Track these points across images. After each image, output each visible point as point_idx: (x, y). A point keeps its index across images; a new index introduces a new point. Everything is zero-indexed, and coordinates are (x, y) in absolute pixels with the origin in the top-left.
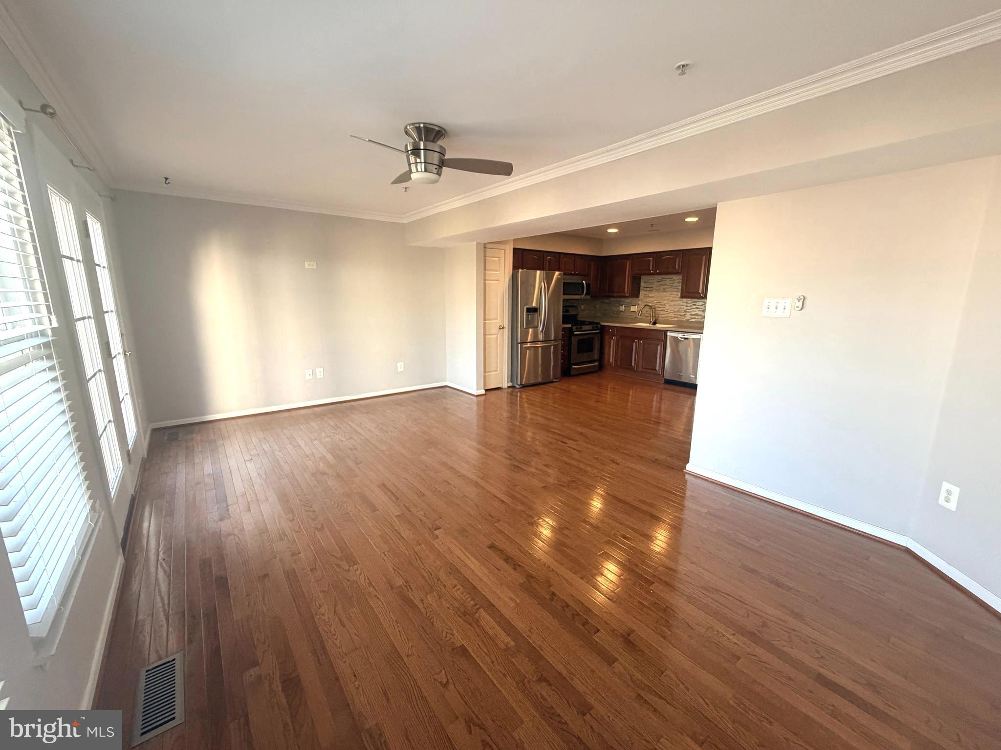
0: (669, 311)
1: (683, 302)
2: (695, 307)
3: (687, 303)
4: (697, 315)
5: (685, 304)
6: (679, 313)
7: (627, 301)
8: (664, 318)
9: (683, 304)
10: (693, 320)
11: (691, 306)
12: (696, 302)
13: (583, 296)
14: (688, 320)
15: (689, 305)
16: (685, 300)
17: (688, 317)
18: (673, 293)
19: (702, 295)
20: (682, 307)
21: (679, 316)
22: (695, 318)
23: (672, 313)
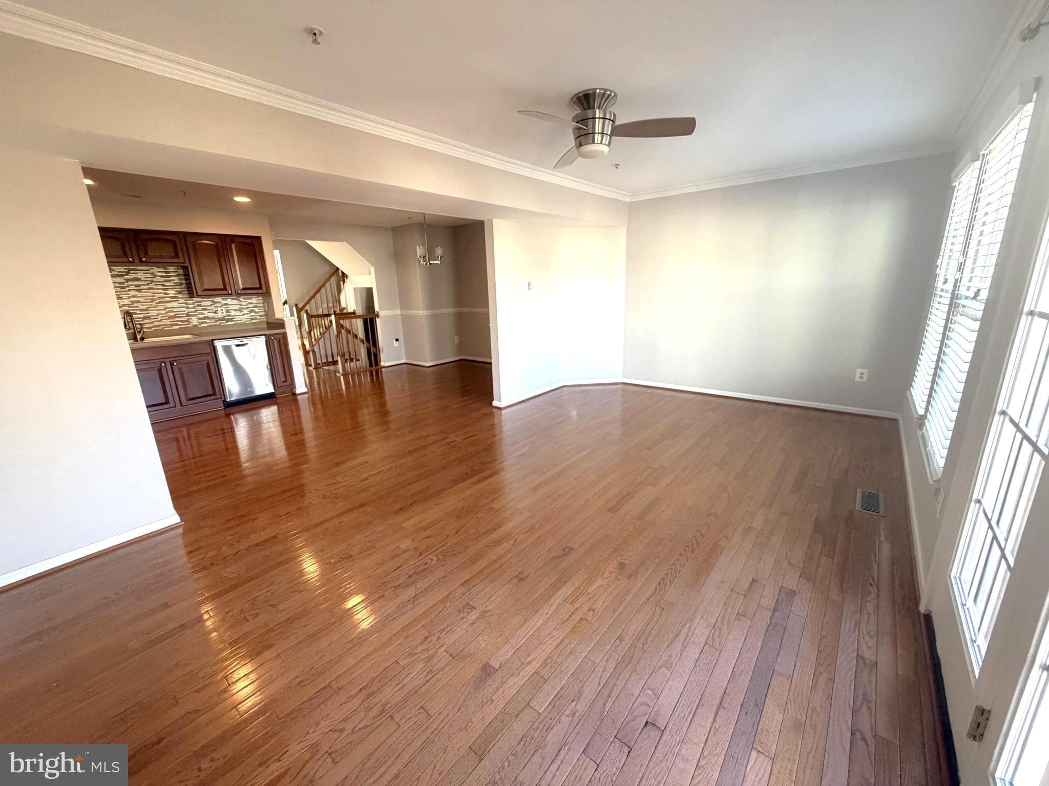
0: (160, 318)
2: (200, 308)
4: (207, 318)
5: (184, 305)
6: (179, 319)
8: (153, 329)
9: (181, 305)
10: (203, 325)
11: (195, 307)
12: (201, 302)
15: (190, 306)
17: (195, 321)
20: (180, 309)
21: (180, 323)
22: (206, 322)
23: (167, 319)
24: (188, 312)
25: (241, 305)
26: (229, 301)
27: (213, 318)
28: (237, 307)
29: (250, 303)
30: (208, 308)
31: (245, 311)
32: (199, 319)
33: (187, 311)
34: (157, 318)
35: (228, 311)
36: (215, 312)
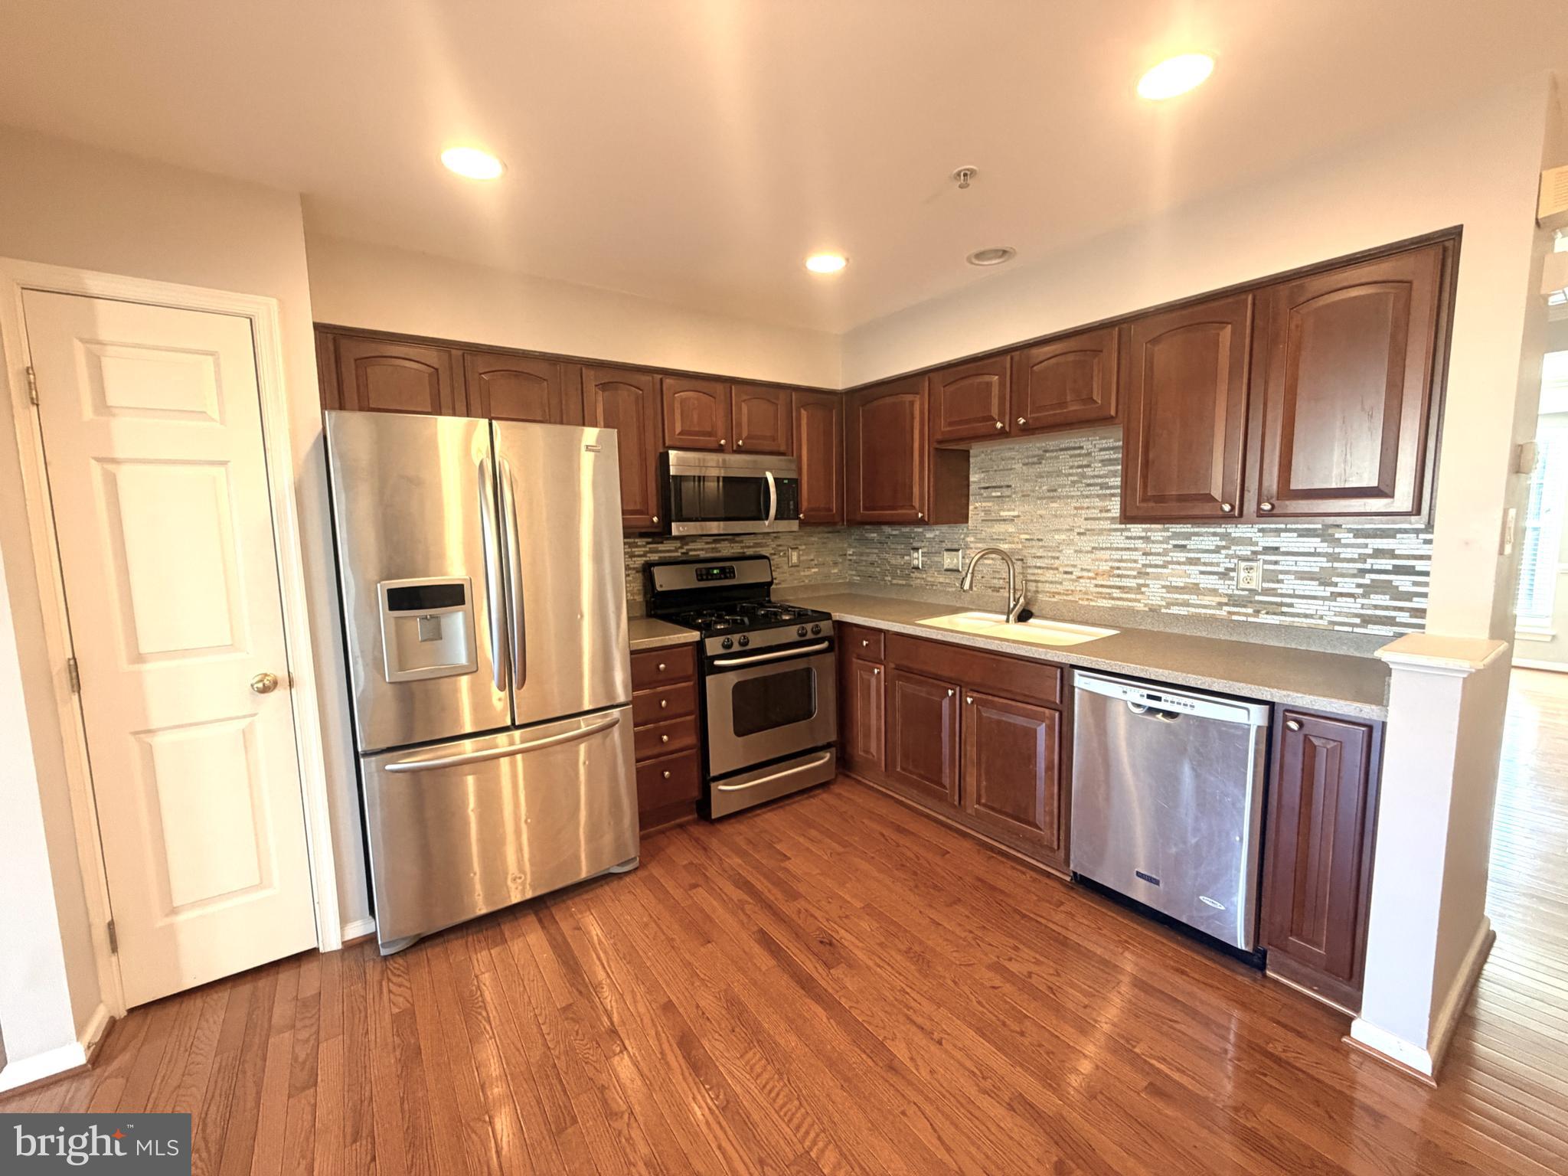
0: (1077, 573)
1: (1128, 538)
2: (1181, 556)
3: (1147, 539)
4: (1195, 589)
5: (1139, 544)
6: (1117, 582)
7: (929, 535)
8: (1057, 598)
9: (1131, 544)
10: (1175, 610)
11: (1165, 553)
12: (1188, 536)
13: (767, 523)
14: (1154, 610)
15: (1158, 548)
16: (1137, 529)
17: (1155, 594)
18: (1086, 503)
19: (1227, 508)
20: (1126, 555)
21: (1116, 593)
22: (1186, 604)
23: (1089, 578)
24: (1144, 566)
25: (1334, 558)
26: (1288, 541)
27: (1214, 592)
28: (1315, 565)
29: (1378, 553)
30: (1205, 557)
31: (1347, 585)
32: (1171, 589)
33: (1143, 560)
34: (1071, 573)
35: (1271, 577)
36: (1225, 575)
